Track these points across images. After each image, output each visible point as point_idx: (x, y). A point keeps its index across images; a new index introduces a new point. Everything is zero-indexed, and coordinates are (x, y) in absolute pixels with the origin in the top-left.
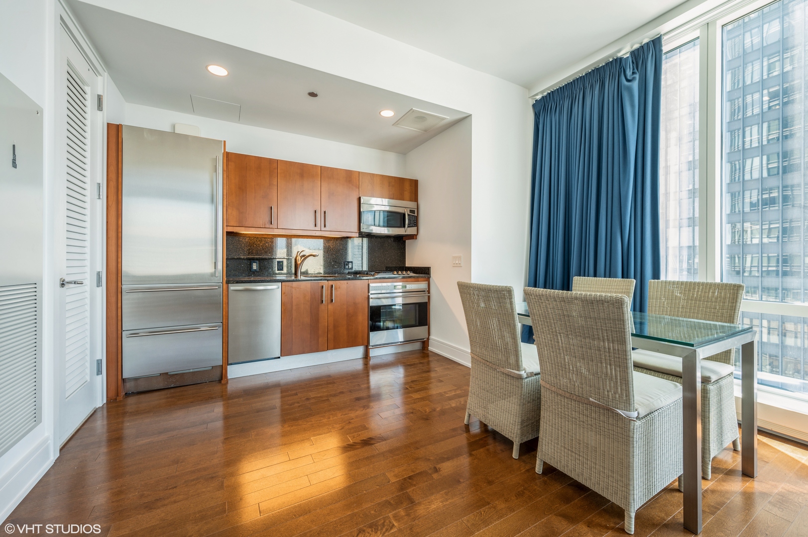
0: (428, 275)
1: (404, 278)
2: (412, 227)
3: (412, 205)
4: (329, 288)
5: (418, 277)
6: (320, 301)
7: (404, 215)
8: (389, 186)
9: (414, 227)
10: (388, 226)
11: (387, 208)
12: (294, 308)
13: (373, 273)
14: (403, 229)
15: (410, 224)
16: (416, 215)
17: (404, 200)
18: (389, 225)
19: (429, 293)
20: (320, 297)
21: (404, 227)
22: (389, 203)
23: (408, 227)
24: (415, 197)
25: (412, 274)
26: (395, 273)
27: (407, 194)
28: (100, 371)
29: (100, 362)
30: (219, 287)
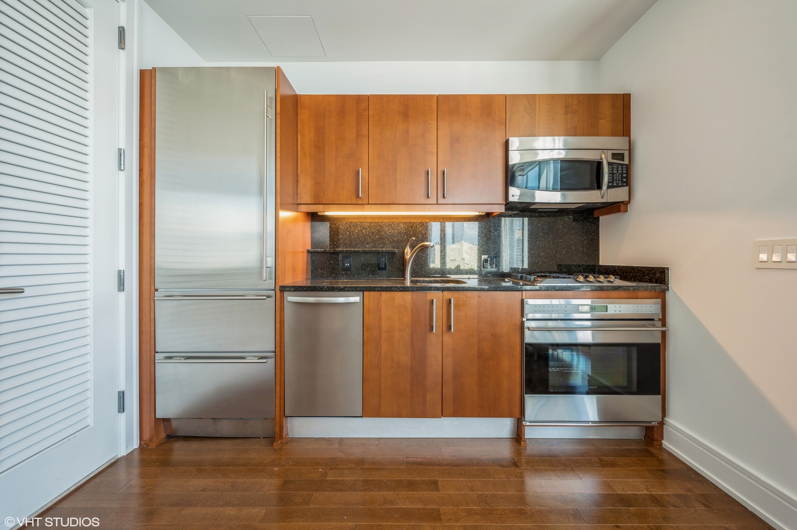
0: (663, 286)
1: (601, 289)
2: (618, 186)
3: (617, 143)
4: (445, 305)
5: (634, 289)
6: (428, 327)
7: (599, 164)
8: (566, 113)
9: (622, 186)
10: (562, 189)
11: (562, 155)
12: (384, 336)
13: (532, 278)
14: (598, 192)
15: (612, 182)
16: (626, 162)
17: (598, 135)
18: (565, 186)
19: (664, 324)
20: (428, 319)
21: (599, 187)
22: (565, 143)
23: (609, 187)
24: (624, 129)
25: (618, 282)
26: (581, 278)
27: (605, 123)
28: (122, 408)
29: (122, 395)
30: (268, 297)
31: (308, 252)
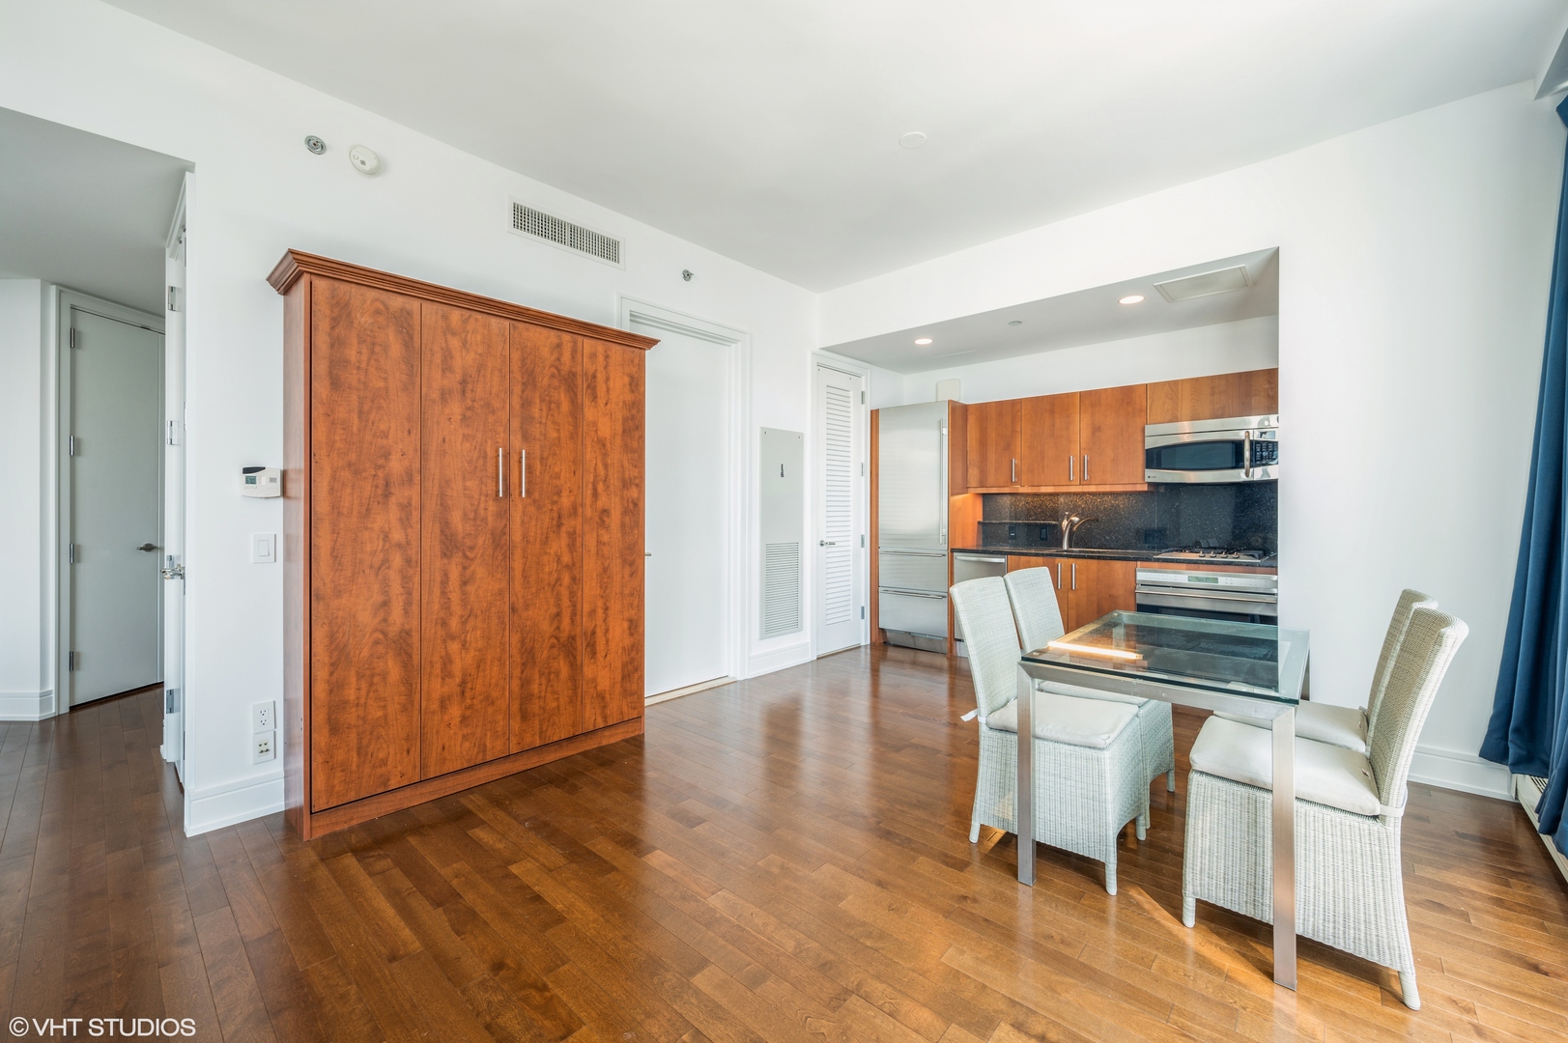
2: (1267, 465)
4: (1069, 569)
7: (1242, 443)
8: (1213, 395)
9: (1272, 464)
14: (1240, 471)
15: (1252, 462)
16: (1276, 440)
21: (1242, 466)
23: (1250, 467)
28: (863, 617)
29: (863, 608)
30: (944, 555)
31: (979, 523)
